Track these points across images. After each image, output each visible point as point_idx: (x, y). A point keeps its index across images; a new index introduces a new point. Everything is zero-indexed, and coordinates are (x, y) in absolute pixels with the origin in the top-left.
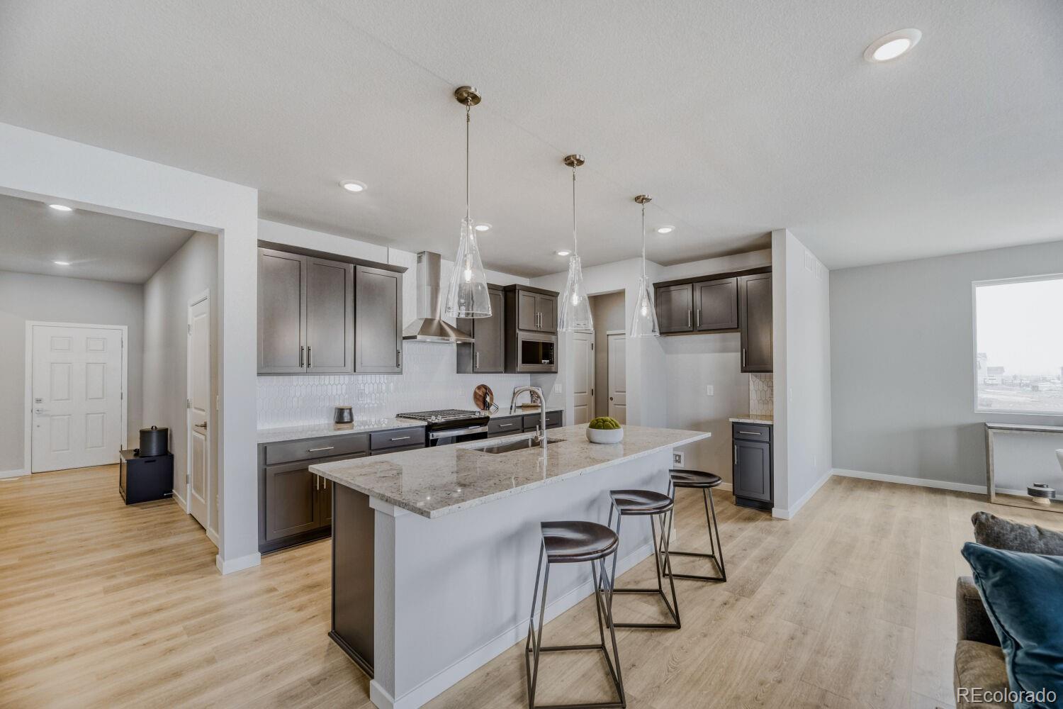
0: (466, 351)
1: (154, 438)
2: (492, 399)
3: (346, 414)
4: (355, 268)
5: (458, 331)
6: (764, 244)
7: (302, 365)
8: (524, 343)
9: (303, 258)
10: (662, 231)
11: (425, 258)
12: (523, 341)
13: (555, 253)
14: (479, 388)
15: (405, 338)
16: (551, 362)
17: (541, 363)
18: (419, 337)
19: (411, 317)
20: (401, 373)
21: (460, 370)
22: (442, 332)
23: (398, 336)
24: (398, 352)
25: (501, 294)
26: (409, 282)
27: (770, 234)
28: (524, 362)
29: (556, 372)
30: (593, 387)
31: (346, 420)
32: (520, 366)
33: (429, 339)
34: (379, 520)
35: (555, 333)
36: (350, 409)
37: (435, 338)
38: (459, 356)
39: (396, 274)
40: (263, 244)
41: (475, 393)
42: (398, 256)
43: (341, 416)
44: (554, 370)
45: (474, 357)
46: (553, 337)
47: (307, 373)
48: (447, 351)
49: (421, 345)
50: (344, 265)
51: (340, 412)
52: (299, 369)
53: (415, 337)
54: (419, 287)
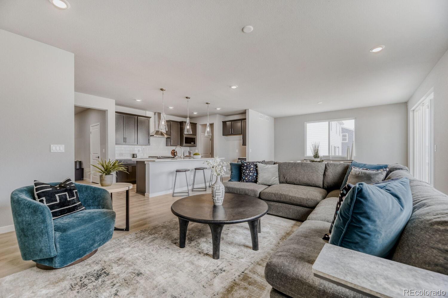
0: (169, 140)
1: (78, 163)
2: (177, 154)
3: (135, 155)
4: (137, 117)
5: (166, 134)
6: (244, 113)
7: (124, 142)
8: (186, 138)
9: (124, 115)
10: (218, 109)
11: (157, 114)
12: (185, 137)
13: (193, 113)
14: (173, 150)
15: (151, 136)
16: (195, 143)
17: (191, 143)
18: (155, 136)
19: (152, 130)
20: (150, 145)
21: (167, 145)
22: (162, 134)
23: (149, 135)
24: (149, 140)
25: (179, 124)
26: (152, 121)
27: (246, 110)
28: (186, 143)
29: (196, 146)
30: (211, 152)
31: (135, 157)
32: (184, 144)
33: (157, 136)
34: (146, 165)
35: (196, 135)
36: (136, 154)
37: (160, 136)
38: (167, 141)
39: (148, 119)
40: (116, 112)
41: (172, 152)
42: (149, 114)
43: (134, 156)
44: (195, 146)
45: (171, 142)
46: (195, 136)
47: (125, 144)
48: (163, 140)
49: (156, 138)
50: (135, 117)
51: (134, 155)
52: (124, 143)
53: (153, 136)
54: (155, 122)
